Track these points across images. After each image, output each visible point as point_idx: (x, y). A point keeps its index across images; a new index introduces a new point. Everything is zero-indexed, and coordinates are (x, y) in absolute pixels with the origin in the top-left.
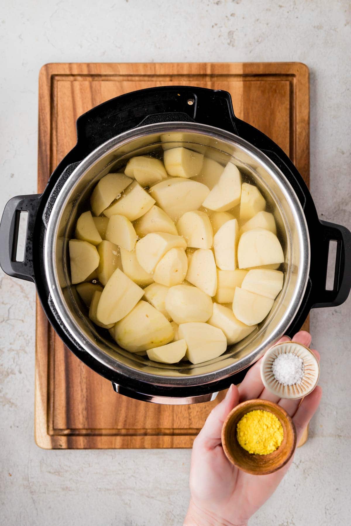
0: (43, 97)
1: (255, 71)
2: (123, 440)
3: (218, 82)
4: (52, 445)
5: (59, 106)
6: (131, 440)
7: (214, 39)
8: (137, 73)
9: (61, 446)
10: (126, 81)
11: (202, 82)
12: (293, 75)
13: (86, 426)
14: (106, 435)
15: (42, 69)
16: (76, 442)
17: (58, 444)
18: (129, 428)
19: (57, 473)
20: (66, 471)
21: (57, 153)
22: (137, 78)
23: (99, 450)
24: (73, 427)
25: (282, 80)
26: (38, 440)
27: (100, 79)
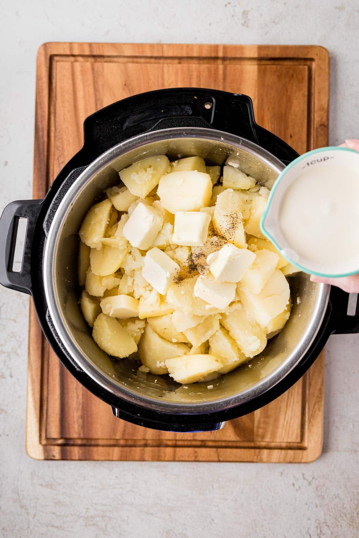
0: (41, 79)
1: (272, 54)
2: (122, 452)
3: (231, 66)
4: (45, 456)
5: (58, 88)
6: (130, 452)
7: (227, 19)
8: (142, 55)
9: (54, 456)
10: (130, 62)
11: (213, 65)
12: (312, 60)
13: (82, 436)
14: (103, 446)
15: (40, 48)
16: (71, 452)
17: (51, 454)
18: (129, 438)
19: (50, 486)
20: (60, 484)
21: (55, 140)
22: (143, 60)
23: (96, 462)
24: (68, 436)
25: (300, 65)
26: (29, 450)
27: (103, 60)
